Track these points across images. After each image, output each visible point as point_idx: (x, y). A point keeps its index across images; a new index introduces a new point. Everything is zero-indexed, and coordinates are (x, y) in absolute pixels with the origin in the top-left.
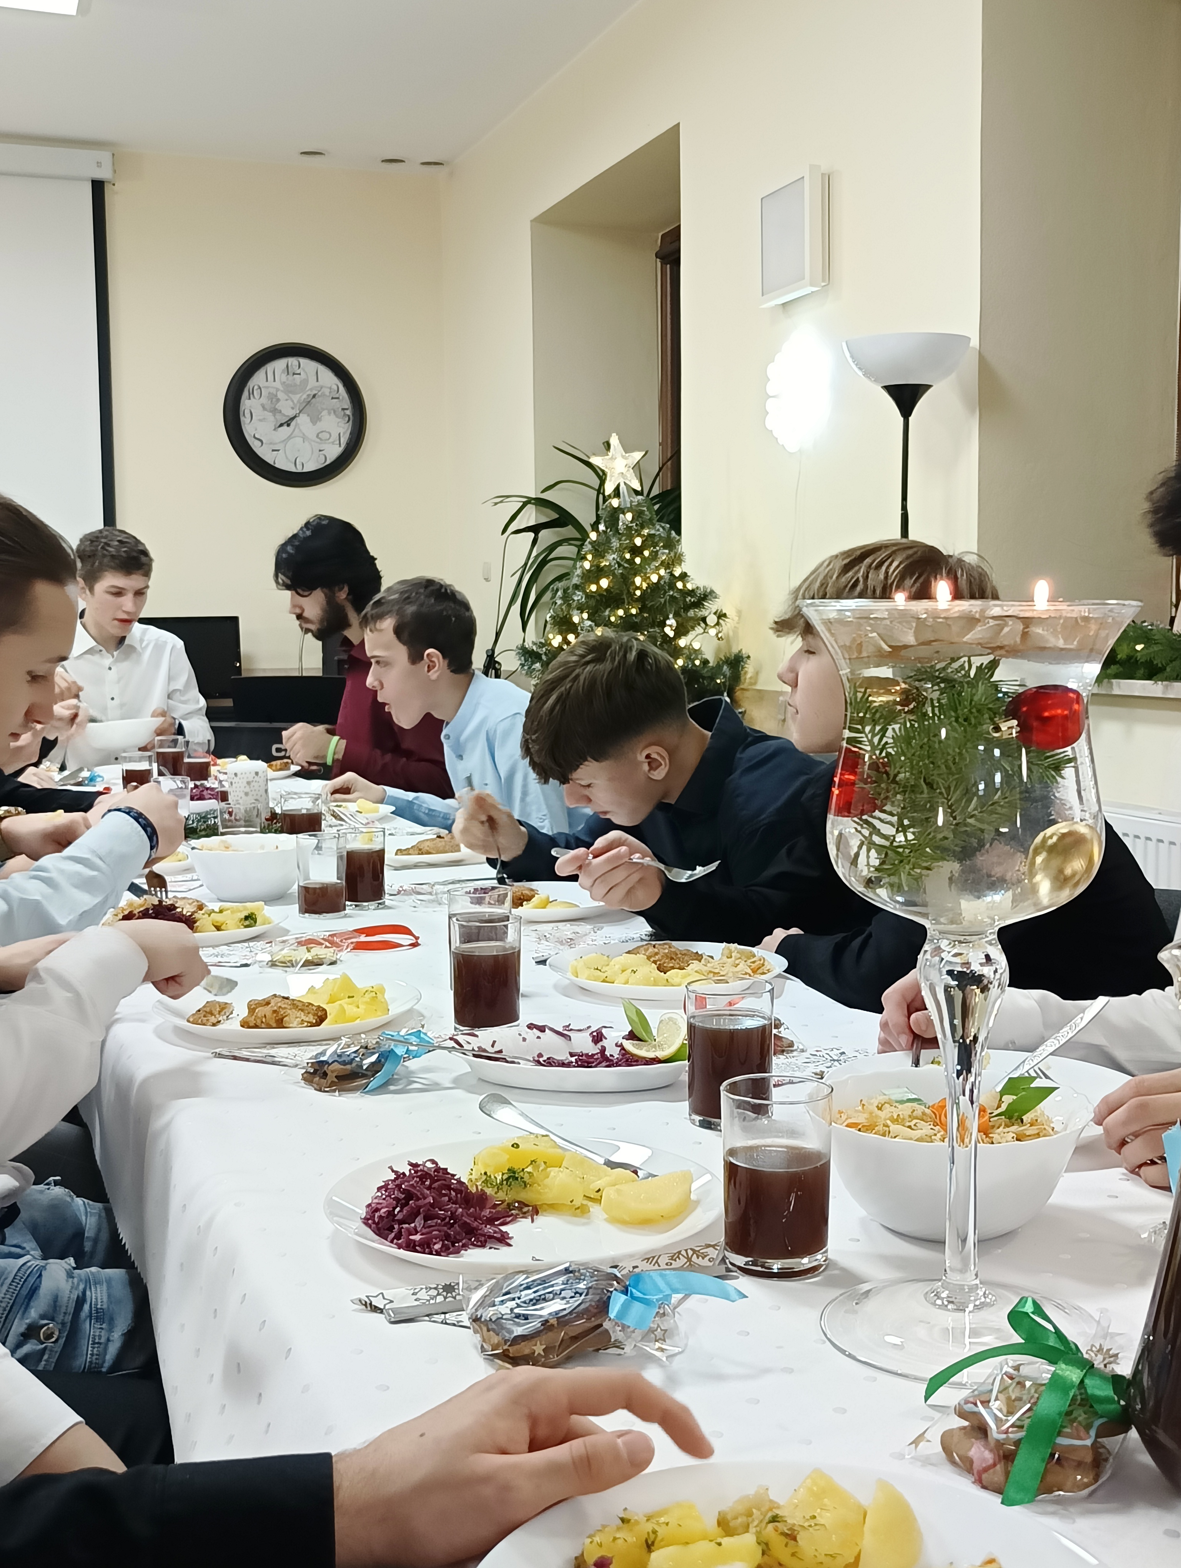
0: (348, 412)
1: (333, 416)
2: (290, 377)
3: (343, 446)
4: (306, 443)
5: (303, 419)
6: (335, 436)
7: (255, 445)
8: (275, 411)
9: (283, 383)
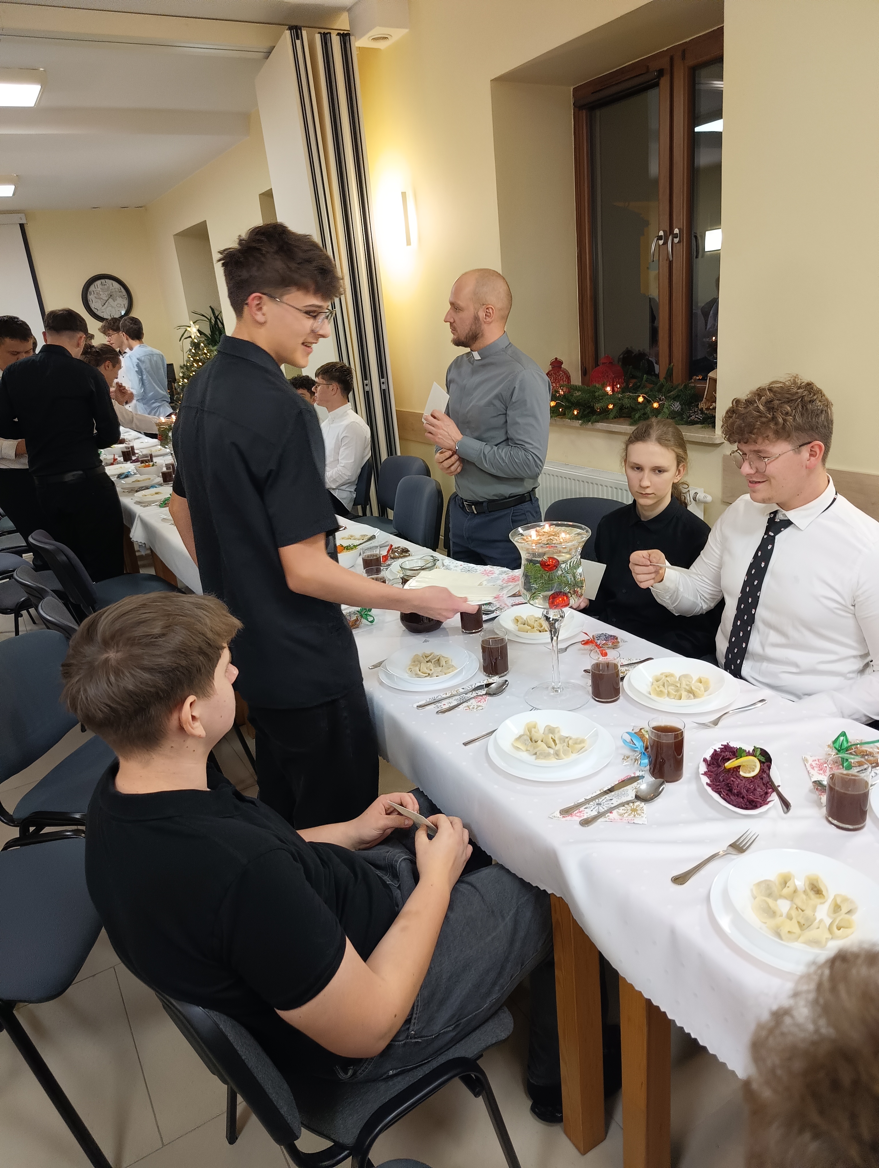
0: (126, 296)
1: (121, 298)
2: (103, 286)
3: (126, 308)
4: (113, 309)
5: (110, 300)
6: (123, 305)
7: (95, 311)
8: (100, 299)
9: (101, 289)
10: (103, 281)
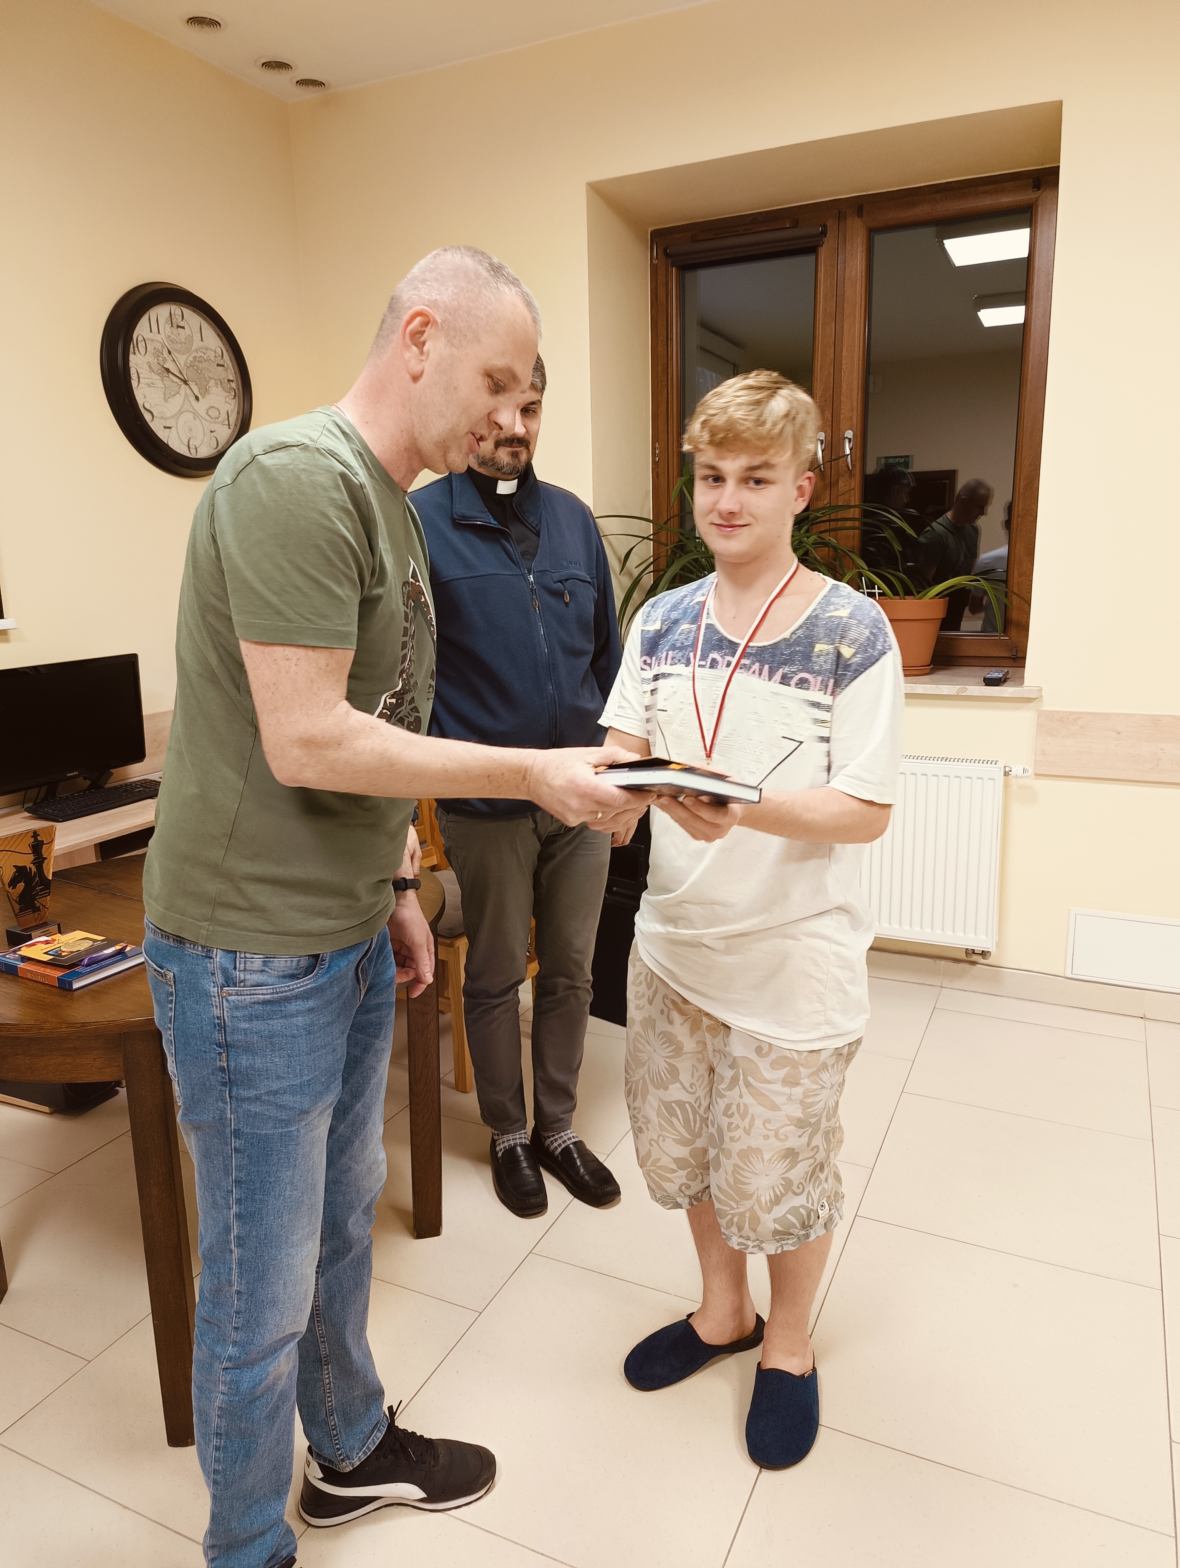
0: (234, 385)
1: (220, 385)
2: (175, 330)
3: (232, 427)
4: (197, 421)
6: (224, 415)
7: (148, 417)
9: (168, 338)
10: (176, 309)
